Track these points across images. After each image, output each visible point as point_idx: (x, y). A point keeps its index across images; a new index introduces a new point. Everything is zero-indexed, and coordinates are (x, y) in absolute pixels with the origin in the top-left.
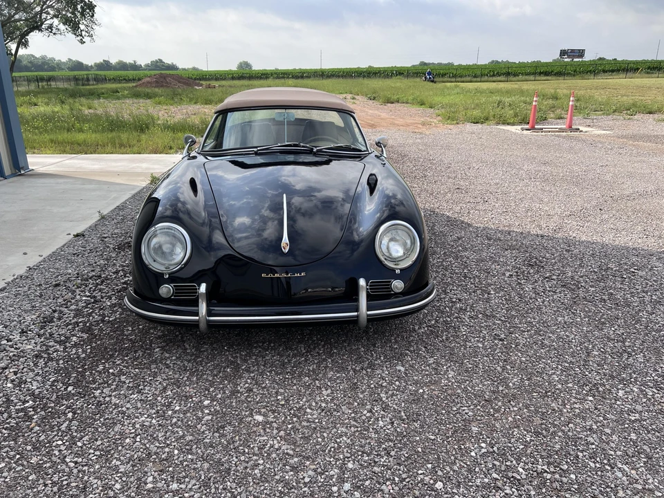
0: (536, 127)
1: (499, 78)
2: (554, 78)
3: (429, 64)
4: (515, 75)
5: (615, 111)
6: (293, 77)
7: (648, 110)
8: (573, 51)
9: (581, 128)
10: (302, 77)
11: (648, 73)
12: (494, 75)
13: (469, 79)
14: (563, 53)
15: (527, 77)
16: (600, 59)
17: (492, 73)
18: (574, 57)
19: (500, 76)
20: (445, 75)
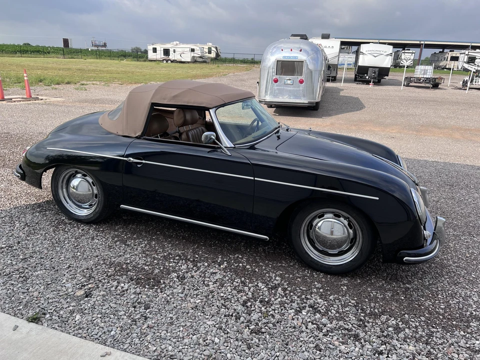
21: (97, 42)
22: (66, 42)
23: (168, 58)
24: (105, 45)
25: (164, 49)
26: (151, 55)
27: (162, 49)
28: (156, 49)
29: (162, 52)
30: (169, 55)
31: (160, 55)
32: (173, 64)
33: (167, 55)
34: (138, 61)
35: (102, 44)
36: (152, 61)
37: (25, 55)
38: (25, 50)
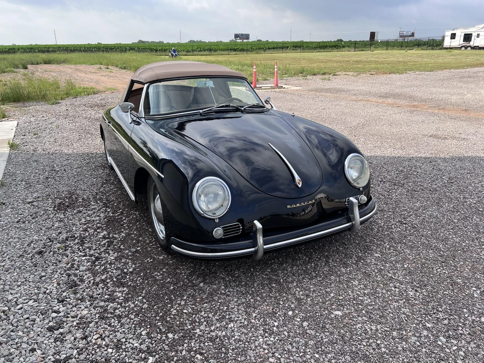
0: (257, 86)
1: (205, 53)
2: (241, 53)
3: (146, 42)
4: (215, 51)
5: (294, 74)
6: (39, 51)
7: (313, 73)
8: (242, 35)
9: (284, 86)
10: (48, 51)
11: (294, 50)
12: (200, 51)
13: (184, 53)
14: (236, 36)
15: (223, 53)
16: (259, 41)
17: (199, 49)
18: (243, 39)
19: (205, 51)
20: (166, 50)
21: (405, 33)
22: (373, 35)
23: (468, 45)
24: (413, 35)
25: (465, 34)
26: (447, 42)
27: (463, 35)
28: (455, 34)
29: (462, 38)
30: (471, 41)
31: (459, 41)
32: (474, 51)
33: (467, 41)
34: (433, 49)
35: (410, 33)
36: (447, 48)
37: (322, 50)
38: (337, 45)
